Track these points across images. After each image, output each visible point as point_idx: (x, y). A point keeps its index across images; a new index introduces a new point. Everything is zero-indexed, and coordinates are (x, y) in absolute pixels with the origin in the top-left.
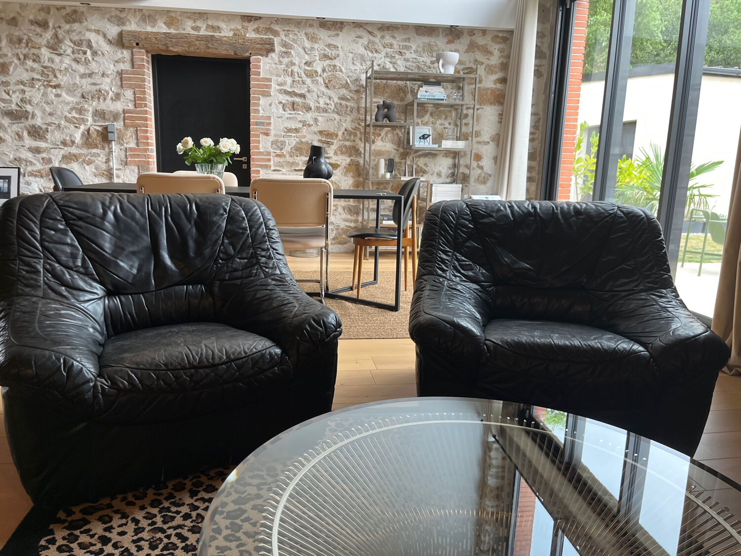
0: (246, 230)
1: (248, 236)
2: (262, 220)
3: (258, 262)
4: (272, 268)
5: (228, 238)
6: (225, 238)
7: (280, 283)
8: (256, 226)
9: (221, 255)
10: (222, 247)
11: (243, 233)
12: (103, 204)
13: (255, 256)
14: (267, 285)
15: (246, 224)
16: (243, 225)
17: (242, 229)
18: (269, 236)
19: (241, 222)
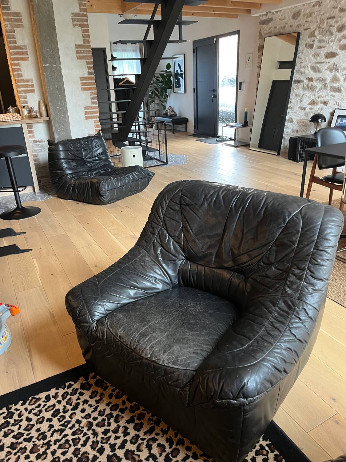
0: (294, 244)
1: (293, 250)
2: (316, 239)
3: (286, 279)
4: (294, 290)
5: (277, 246)
6: (274, 244)
7: (286, 309)
8: (306, 243)
9: (264, 259)
10: (268, 252)
11: (290, 246)
12: (206, 196)
13: (288, 271)
14: (274, 305)
15: (297, 238)
16: (294, 239)
17: (291, 242)
18: (313, 257)
19: (294, 235)
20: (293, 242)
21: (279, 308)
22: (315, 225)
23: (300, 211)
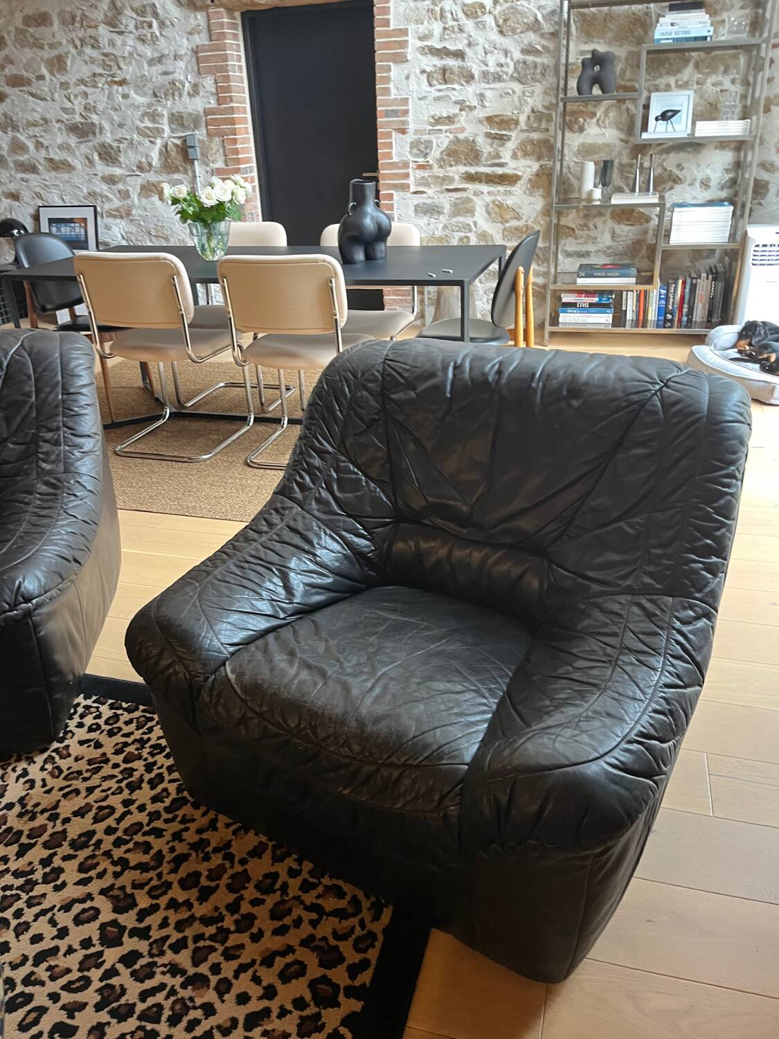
0: (30, 397)
1: (31, 407)
2: (60, 378)
3: (36, 452)
4: (53, 462)
5: (2, 410)
7: (51, 491)
8: (48, 390)
11: (25, 402)
13: (36, 440)
14: (30, 493)
15: (31, 387)
16: (27, 388)
17: (23, 395)
18: (65, 406)
19: (25, 383)
20: (28, 395)
21: (40, 494)
22: (51, 359)
23: (22, 345)
